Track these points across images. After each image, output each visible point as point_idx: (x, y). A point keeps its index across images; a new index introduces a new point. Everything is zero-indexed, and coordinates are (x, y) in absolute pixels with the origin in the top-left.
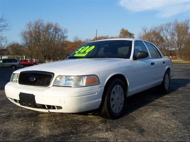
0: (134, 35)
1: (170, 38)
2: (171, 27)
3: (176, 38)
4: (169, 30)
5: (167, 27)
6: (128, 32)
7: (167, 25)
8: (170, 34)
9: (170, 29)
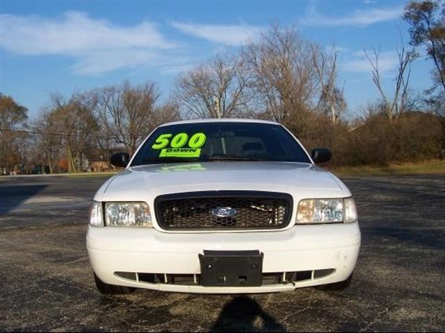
0: (26, 110)
1: (114, 121)
2: (116, 96)
3: (126, 121)
4: (111, 103)
5: (106, 97)
6: (13, 103)
7: (105, 91)
8: (113, 113)
9: (113, 101)
